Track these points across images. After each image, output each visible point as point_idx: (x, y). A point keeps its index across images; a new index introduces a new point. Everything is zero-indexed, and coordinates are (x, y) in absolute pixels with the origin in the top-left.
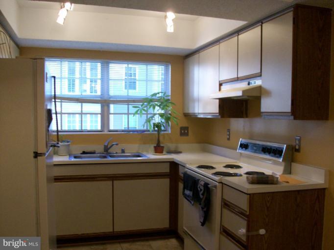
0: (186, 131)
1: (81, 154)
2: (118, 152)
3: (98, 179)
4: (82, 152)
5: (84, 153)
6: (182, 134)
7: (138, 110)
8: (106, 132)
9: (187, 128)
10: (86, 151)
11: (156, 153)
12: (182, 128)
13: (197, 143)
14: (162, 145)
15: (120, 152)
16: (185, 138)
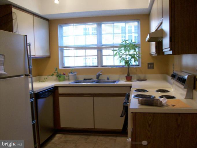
0: (152, 66)
1: (83, 80)
2: (105, 79)
3: (85, 96)
4: (83, 79)
5: (85, 80)
6: (149, 68)
7: (117, 52)
8: (100, 67)
9: (153, 64)
10: (86, 78)
11: (127, 80)
12: (149, 64)
13: (160, 74)
14: (130, 75)
15: (106, 79)
16: (150, 70)
